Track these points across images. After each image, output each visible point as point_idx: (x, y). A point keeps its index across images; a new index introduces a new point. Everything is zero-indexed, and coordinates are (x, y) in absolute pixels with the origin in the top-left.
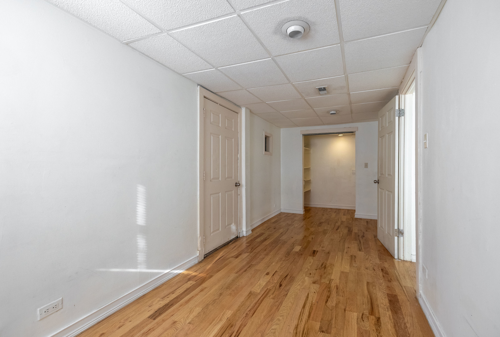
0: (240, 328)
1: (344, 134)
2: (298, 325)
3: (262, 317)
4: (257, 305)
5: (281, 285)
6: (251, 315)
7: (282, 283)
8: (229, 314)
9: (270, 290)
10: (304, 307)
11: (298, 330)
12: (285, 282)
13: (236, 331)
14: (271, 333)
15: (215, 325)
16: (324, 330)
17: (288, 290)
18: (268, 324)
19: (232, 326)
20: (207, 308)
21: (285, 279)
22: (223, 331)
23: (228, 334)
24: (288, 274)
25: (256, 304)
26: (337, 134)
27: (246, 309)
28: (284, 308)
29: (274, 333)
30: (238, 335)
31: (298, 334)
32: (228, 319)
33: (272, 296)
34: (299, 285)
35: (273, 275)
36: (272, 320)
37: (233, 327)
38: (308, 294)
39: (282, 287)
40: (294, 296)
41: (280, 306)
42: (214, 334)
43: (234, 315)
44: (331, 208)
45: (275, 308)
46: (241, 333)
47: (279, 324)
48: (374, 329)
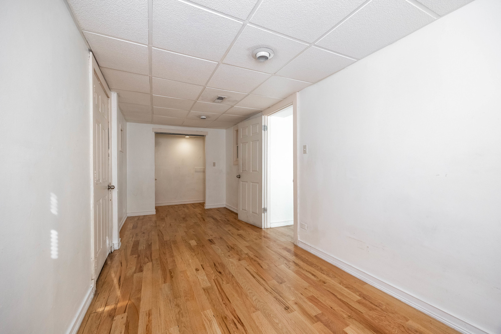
0: (233, 315)
1: (190, 136)
2: (265, 288)
3: (238, 298)
4: (223, 294)
5: (220, 273)
6: (228, 302)
7: (218, 271)
8: (210, 313)
9: (217, 279)
10: (254, 277)
11: (269, 291)
12: (219, 269)
13: (234, 318)
14: (257, 302)
15: (211, 327)
16: (281, 282)
17: (230, 273)
18: (247, 299)
19: (226, 318)
20: (182, 322)
21: (217, 267)
22: (224, 325)
23: (231, 324)
24: (214, 263)
25: (220, 293)
26: (184, 136)
27: (218, 300)
28: (243, 284)
29: (259, 301)
30: (238, 319)
31: (272, 293)
32: (215, 316)
33: (224, 283)
34: (232, 266)
35: (203, 269)
36: (247, 296)
37: (228, 317)
38: (245, 268)
39: (223, 273)
40: (238, 274)
41: (239, 285)
42: (220, 332)
43: (215, 310)
44: (176, 204)
45: (238, 288)
46: (239, 316)
47: (254, 295)
48: (298, 268)
